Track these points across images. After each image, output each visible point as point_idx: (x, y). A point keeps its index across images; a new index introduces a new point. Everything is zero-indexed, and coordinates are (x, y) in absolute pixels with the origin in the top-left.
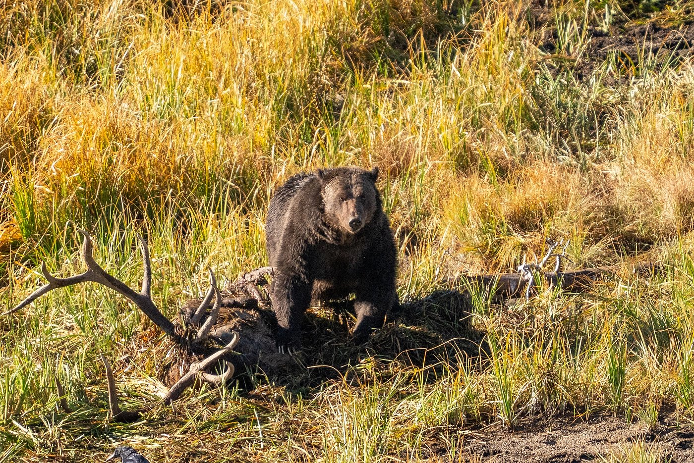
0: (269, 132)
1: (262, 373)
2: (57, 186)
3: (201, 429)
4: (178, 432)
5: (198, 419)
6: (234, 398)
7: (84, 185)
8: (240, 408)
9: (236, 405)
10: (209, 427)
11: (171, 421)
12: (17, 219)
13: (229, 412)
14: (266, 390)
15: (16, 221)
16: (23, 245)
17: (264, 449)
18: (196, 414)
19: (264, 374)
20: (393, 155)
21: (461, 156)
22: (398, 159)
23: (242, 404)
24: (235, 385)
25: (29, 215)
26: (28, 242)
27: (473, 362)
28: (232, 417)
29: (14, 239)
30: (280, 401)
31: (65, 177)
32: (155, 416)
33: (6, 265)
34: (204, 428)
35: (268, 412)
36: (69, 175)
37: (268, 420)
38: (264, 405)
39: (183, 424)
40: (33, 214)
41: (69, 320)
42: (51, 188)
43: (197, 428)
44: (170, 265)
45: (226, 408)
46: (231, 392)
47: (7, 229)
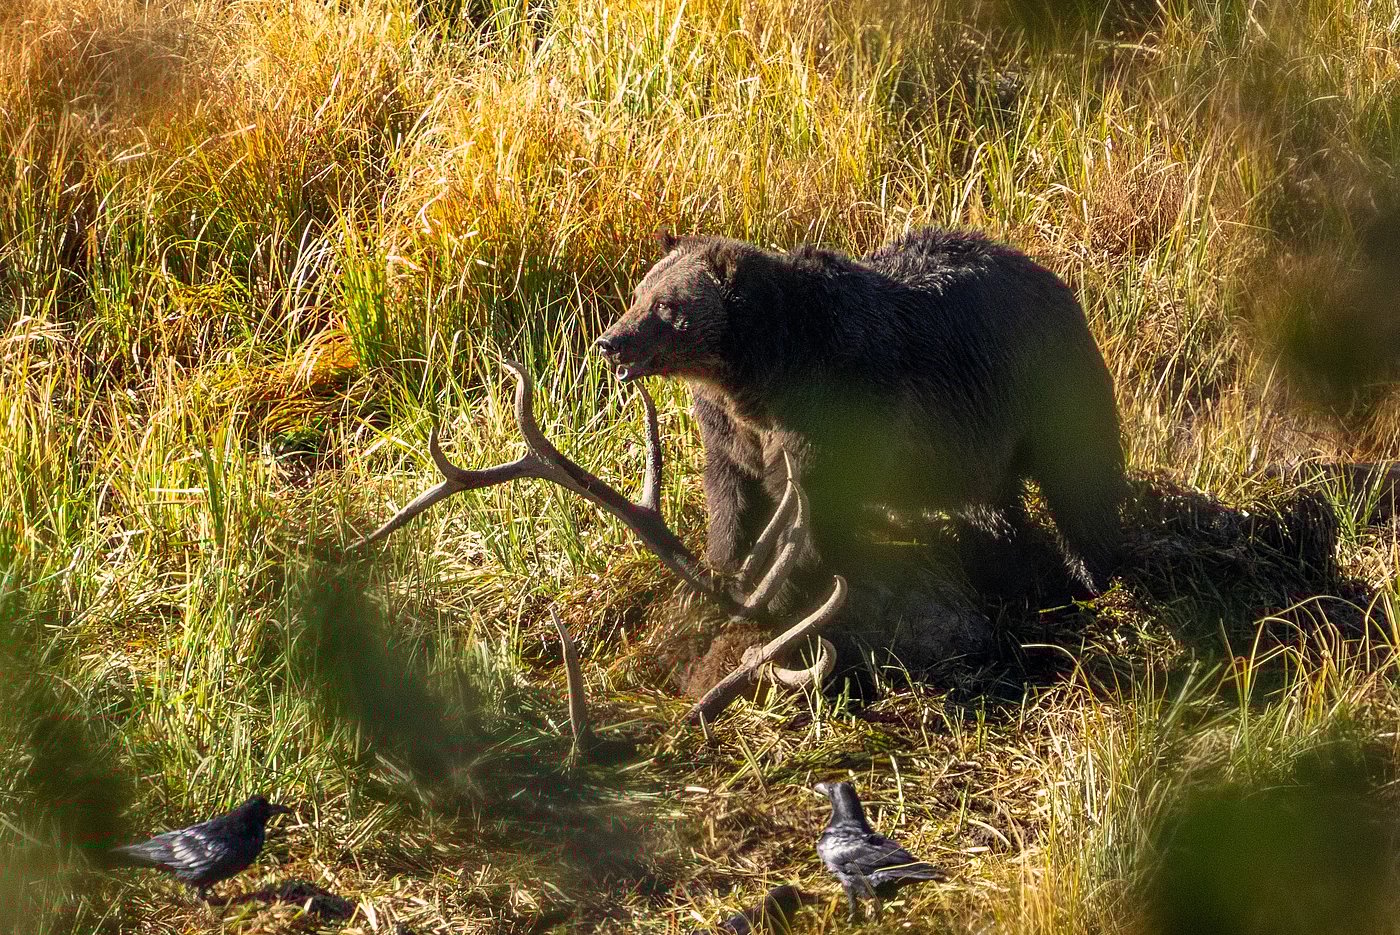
0: (869, 149)
1: (898, 665)
2: (432, 259)
3: (772, 782)
4: (723, 786)
5: (763, 761)
6: (840, 716)
7: (490, 255)
8: (852, 738)
9: (844, 731)
10: (789, 776)
11: (707, 761)
12: (350, 324)
13: (827, 746)
14: (904, 702)
15: (346, 329)
16: (359, 382)
17: (907, 826)
18: (761, 751)
19: (902, 668)
20: (1133, 204)
21: (1281, 207)
22: (1144, 210)
23: (857, 729)
24: (840, 689)
25: (374, 318)
26: (373, 375)
27: (1352, 651)
28: (836, 757)
29: (342, 368)
30: (937, 725)
31: (448, 238)
32: (669, 749)
33: (325, 422)
34: (777, 779)
35: (911, 748)
36: (458, 234)
37: (913, 764)
38: (902, 733)
39: (733, 769)
40: (382, 315)
41: (474, 541)
42: (419, 262)
43: (763, 778)
44: (682, 429)
45: (822, 738)
46: (833, 704)
47: (325, 347)
